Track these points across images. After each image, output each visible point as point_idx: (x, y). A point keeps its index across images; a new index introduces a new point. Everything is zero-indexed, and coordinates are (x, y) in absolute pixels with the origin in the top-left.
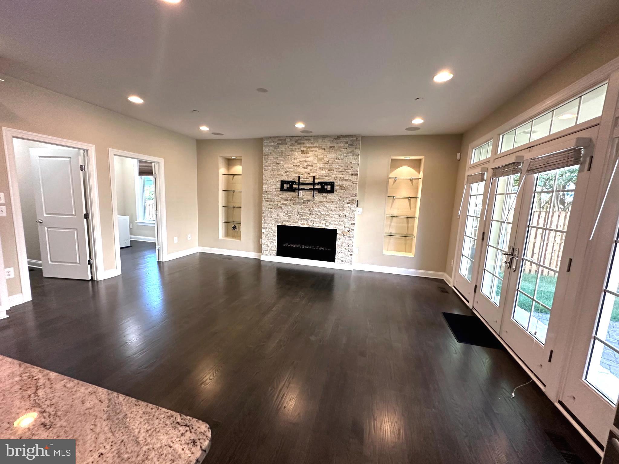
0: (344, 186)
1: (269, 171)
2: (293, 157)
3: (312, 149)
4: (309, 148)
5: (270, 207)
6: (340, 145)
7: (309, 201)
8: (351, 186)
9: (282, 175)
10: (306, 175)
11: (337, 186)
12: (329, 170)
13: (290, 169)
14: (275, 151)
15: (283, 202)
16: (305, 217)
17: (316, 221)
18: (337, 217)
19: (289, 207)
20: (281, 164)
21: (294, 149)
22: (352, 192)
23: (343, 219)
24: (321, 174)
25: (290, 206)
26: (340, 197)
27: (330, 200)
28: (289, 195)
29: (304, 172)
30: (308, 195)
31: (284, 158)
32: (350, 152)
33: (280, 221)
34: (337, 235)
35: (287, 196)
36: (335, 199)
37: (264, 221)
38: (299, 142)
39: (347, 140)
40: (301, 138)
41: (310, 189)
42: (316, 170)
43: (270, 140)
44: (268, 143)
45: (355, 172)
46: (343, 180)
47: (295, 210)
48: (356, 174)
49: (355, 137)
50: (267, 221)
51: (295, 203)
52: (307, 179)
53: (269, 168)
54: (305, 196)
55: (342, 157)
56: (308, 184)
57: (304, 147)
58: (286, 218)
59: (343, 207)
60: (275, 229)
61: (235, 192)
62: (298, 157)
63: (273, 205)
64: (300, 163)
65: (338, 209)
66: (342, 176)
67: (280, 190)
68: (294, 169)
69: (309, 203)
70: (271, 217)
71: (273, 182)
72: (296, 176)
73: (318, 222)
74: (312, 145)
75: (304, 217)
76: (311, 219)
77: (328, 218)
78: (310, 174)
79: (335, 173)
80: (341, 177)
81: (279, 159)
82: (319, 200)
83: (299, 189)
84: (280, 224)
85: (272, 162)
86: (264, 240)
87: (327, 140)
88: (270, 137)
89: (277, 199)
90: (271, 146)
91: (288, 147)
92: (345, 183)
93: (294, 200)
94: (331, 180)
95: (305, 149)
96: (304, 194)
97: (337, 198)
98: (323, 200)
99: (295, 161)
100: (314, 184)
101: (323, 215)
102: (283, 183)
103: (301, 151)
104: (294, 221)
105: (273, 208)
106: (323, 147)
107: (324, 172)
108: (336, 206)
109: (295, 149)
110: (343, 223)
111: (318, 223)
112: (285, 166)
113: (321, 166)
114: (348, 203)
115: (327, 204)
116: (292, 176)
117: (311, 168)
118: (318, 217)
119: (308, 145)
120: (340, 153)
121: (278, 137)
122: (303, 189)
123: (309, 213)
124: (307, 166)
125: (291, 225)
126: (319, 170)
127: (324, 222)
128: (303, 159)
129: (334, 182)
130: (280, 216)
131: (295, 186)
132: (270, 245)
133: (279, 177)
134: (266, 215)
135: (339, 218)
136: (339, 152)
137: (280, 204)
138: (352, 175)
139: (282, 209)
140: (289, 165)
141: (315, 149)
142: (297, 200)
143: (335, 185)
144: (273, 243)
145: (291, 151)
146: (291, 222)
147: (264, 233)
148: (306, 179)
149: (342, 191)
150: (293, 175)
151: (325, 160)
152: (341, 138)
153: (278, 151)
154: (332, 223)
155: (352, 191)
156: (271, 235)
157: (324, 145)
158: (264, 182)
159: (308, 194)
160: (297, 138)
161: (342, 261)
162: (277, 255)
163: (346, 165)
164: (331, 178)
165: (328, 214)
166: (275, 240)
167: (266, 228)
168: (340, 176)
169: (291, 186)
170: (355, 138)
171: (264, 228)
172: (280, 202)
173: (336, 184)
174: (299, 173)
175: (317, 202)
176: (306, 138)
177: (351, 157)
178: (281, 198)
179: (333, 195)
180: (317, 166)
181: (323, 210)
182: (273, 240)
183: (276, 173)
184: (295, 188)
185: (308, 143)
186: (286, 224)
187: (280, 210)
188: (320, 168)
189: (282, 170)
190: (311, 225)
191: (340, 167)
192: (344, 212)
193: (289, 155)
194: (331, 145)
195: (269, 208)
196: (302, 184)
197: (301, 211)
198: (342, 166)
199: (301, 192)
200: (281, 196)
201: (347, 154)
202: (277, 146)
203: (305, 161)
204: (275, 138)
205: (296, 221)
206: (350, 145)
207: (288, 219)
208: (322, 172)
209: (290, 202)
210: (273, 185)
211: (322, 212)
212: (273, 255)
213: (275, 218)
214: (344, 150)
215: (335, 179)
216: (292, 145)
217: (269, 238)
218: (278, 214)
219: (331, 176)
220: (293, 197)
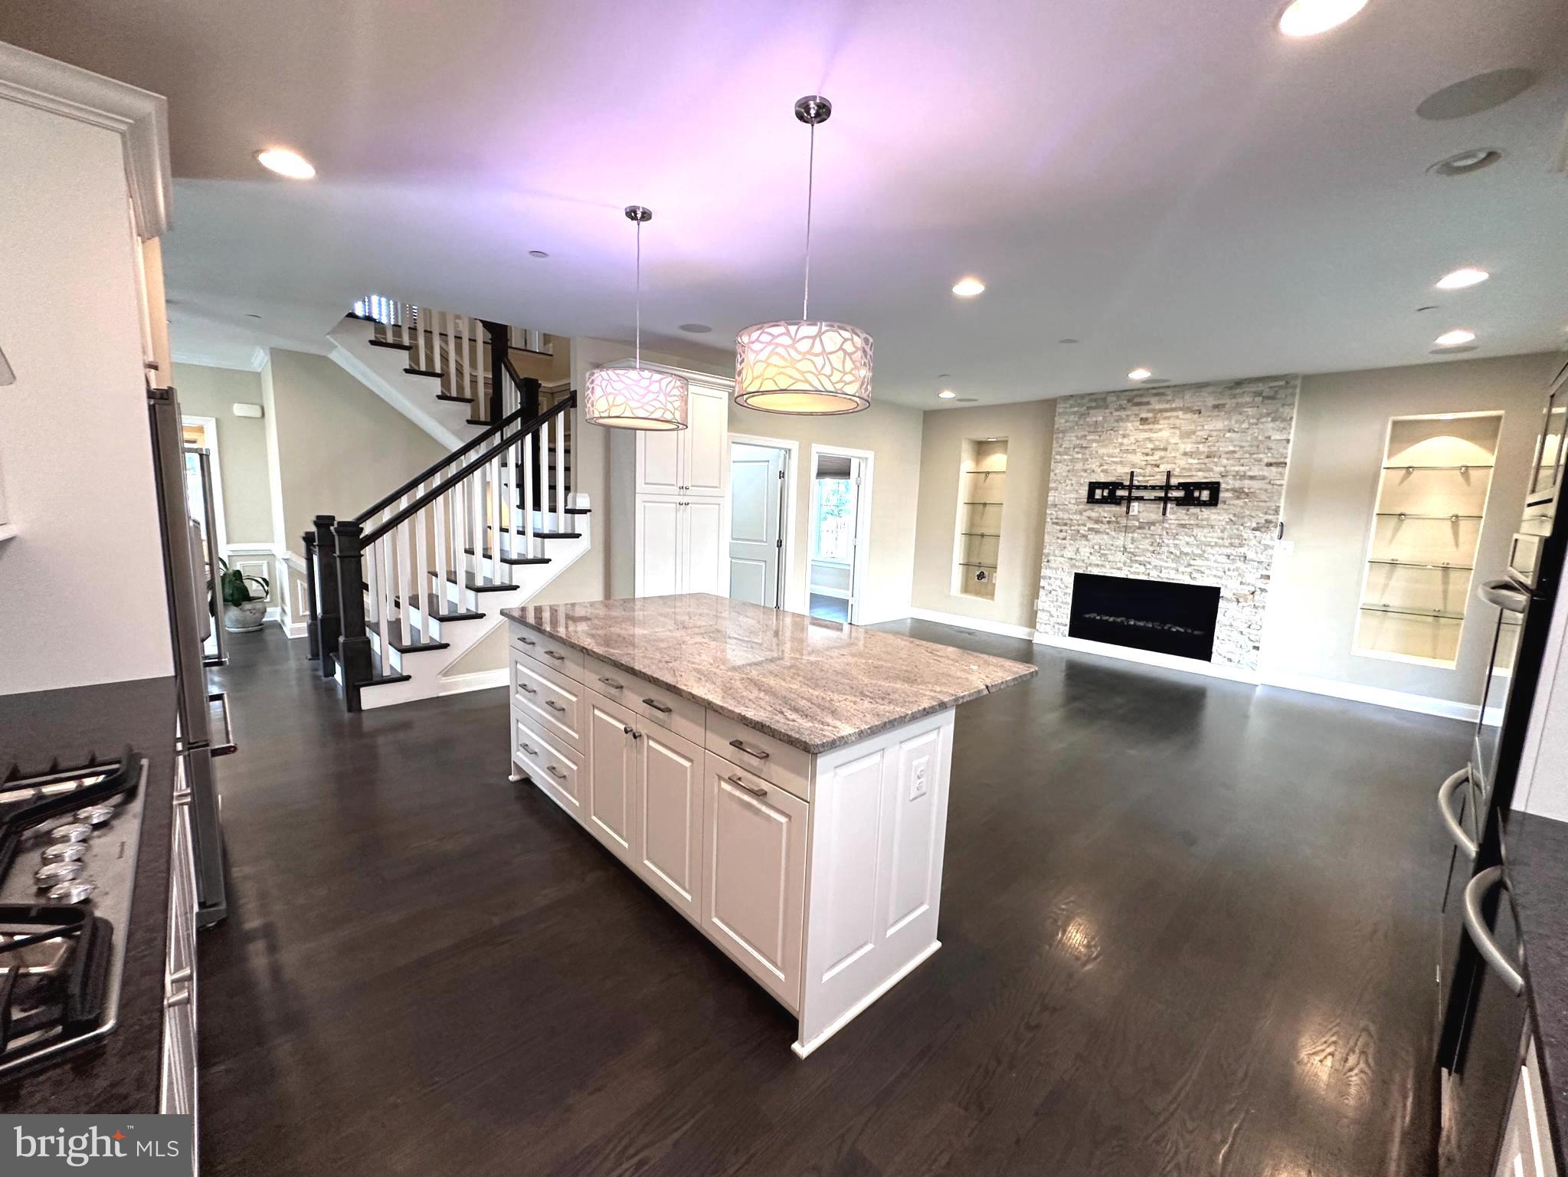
0: (1246, 490)
1: (1066, 463)
2: (1121, 432)
3: (1168, 414)
4: (1161, 411)
5: (1061, 535)
7: (1153, 523)
8: (1266, 490)
9: (1093, 471)
10: (1149, 469)
11: (1227, 490)
12: (1208, 457)
13: (1113, 457)
14: (1081, 422)
15: (1090, 525)
16: (1141, 559)
17: (1166, 568)
18: (1224, 559)
19: (1105, 537)
20: (1091, 449)
21: (1124, 417)
22: (1268, 504)
23: (1239, 564)
24: (1187, 466)
25: (1108, 534)
26: (1235, 515)
27: (1205, 523)
28: (1104, 511)
29: (1144, 463)
30: (1151, 512)
31: (1100, 436)
32: (1268, 415)
33: (1081, 564)
34: (1221, 601)
35: (1102, 514)
36: (1220, 520)
37: (1046, 564)
38: (1137, 400)
39: (1260, 387)
40: (1142, 393)
41: (1158, 499)
42: (1175, 457)
43: (1071, 402)
44: (1067, 408)
45: (1277, 458)
46: (1243, 477)
47: (1117, 543)
48: (1282, 463)
49: (1282, 380)
50: (1051, 564)
51: (1119, 527)
52: (1151, 478)
53: (1065, 457)
54: (1145, 514)
55: (1245, 426)
56: (1153, 488)
57: (1149, 411)
58: (1095, 559)
59: (1239, 537)
60: (1070, 581)
61: (988, 506)
62: (1132, 432)
63: (1069, 531)
64: (1138, 443)
65: (1227, 542)
66: (1243, 469)
67: (1086, 500)
68: (1122, 457)
69: (1152, 528)
70: (1062, 556)
71: (1072, 485)
72: (1127, 471)
73: (1173, 569)
74: (1167, 406)
75: (1137, 558)
76: (1155, 562)
77: (1199, 562)
78: (1158, 467)
79: (1225, 461)
80: (1237, 472)
81: (1089, 438)
82: (1177, 522)
83: (1130, 499)
84: (1081, 571)
85: (1072, 446)
86: (1043, 602)
87: (1205, 393)
88: (1072, 396)
89: (1077, 520)
90: (1074, 413)
91: (1111, 413)
92: (1247, 483)
93: (1117, 523)
94: (1212, 477)
95: (1150, 415)
96: (1141, 510)
97: (1226, 517)
98: (1187, 522)
99: (1125, 441)
100: (1167, 487)
101: (1187, 554)
102: (1093, 486)
103: (1141, 419)
104: (1114, 566)
105: (1068, 537)
106: (1196, 408)
107: (1196, 461)
108: (1221, 535)
109: (1127, 416)
111: (1171, 572)
112: (1102, 451)
113: (1189, 448)
114: (1254, 529)
115: (1196, 531)
116: (1118, 472)
117: (1162, 453)
118: (1173, 560)
119: (1158, 407)
120: (1240, 417)
121: (1090, 394)
122: (1140, 499)
123: (1151, 549)
124: (1152, 450)
125: (1106, 575)
126: (1182, 457)
127: (1189, 570)
128: (1143, 435)
129: (1218, 483)
130: (1082, 554)
131: (1120, 493)
132: (1054, 612)
133: (1085, 474)
134: (1052, 552)
135: (1228, 561)
136: (1235, 417)
137: (1083, 530)
138: (1270, 465)
139: (1088, 540)
140: (1110, 450)
141: (1174, 414)
142: (1123, 521)
143: (1221, 489)
144: (1062, 610)
145: (1117, 421)
146: (1108, 567)
147: (1043, 588)
148: (1148, 478)
149: (1240, 502)
151: (1198, 436)
152: (1245, 385)
153: (1088, 422)
154: (1207, 572)
155: (1265, 502)
156: (1060, 593)
157: (1199, 404)
158: (1052, 485)
159: (1152, 509)
160: (1134, 393)
161: (1230, 660)
162: (1069, 636)
163: (1256, 443)
164: (1211, 473)
165: (1200, 552)
166: (1066, 603)
167: (1050, 578)
168: (1237, 468)
169: (1112, 493)
170: (1282, 383)
171: (1045, 578)
172: (1084, 525)
173: (1223, 486)
174: (1134, 465)
175: (1173, 527)
176: (1154, 391)
177: (1269, 426)
178: (1086, 518)
179: (1213, 510)
180: (1177, 450)
181: (1187, 543)
182: (1062, 602)
183: (1079, 466)
184: (1122, 498)
185: (1159, 402)
186: (1095, 571)
187: (1084, 542)
188: (1185, 454)
189: (1094, 460)
190: (1154, 576)
191: (1237, 449)
192: (1242, 550)
193: (1112, 430)
194: (1216, 403)
195: (1058, 538)
196: (1138, 488)
197: (1132, 546)
198: (1241, 447)
199: (1135, 505)
200: (1089, 513)
201: (1258, 419)
202: (1087, 412)
203: (1150, 440)
204: (1082, 396)
205: (1119, 565)
206: (1268, 398)
207: (1100, 563)
208: (1190, 461)
209: (1107, 526)
210: (1070, 492)
211: (1182, 549)
212: (1060, 634)
213: (1072, 559)
214: (1250, 411)
215: (1223, 476)
216: (1121, 408)
217: (1055, 600)
218: (1078, 550)
219: (1211, 470)
220: (1114, 516)
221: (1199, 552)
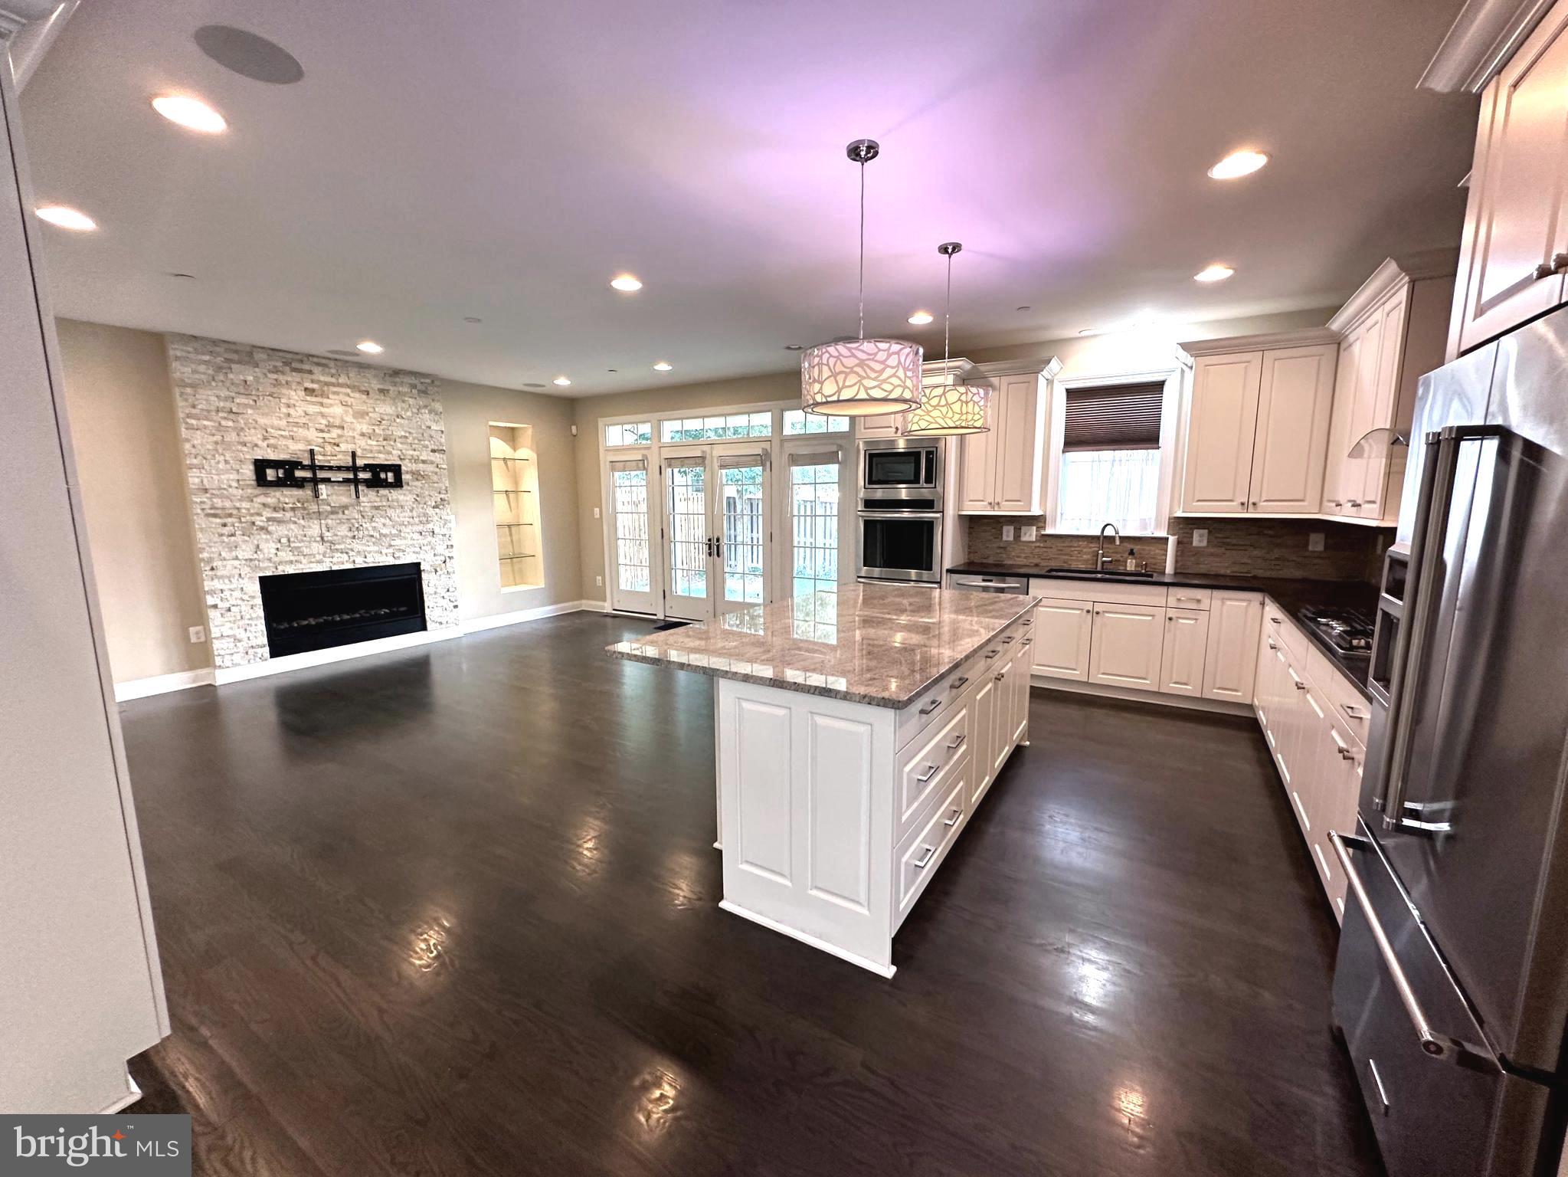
0: (422, 473)
1: (207, 431)
2: (283, 401)
3: (336, 389)
4: (327, 384)
5: (226, 530)
6: (401, 389)
7: (346, 507)
8: (436, 473)
9: (256, 445)
10: (328, 448)
11: (407, 472)
12: (385, 440)
13: (280, 430)
14: (220, 378)
15: (268, 513)
16: (342, 546)
17: (370, 552)
18: (416, 536)
19: (292, 526)
20: (246, 416)
21: (284, 382)
22: (439, 485)
23: (430, 538)
24: (368, 447)
25: (295, 523)
26: (417, 495)
27: (396, 504)
28: (286, 496)
29: (322, 440)
30: (341, 495)
31: (255, 401)
32: (426, 407)
33: (266, 564)
34: (423, 573)
35: (281, 499)
36: (407, 501)
37: (210, 573)
38: (295, 365)
39: (413, 380)
40: (299, 357)
41: (347, 481)
42: (355, 437)
43: (197, 345)
44: (189, 352)
45: (437, 445)
46: (417, 461)
47: (310, 533)
48: (441, 450)
49: (429, 378)
50: (217, 573)
51: (308, 514)
52: (332, 458)
53: (206, 423)
54: (334, 497)
55: (409, 414)
56: (339, 468)
57: (312, 381)
59: (425, 515)
60: (256, 588)
62: (298, 404)
63: (237, 525)
64: (308, 417)
65: (417, 520)
66: (416, 453)
67: (254, 483)
68: (292, 431)
69: (346, 512)
70: (237, 558)
71: (226, 462)
72: (303, 448)
73: (376, 552)
74: (333, 380)
75: (337, 547)
76: (357, 548)
77: (397, 542)
79: (399, 445)
80: (412, 456)
81: (238, 401)
82: (369, 504)
83: (315, 481)
84: (269, 573)
85: (213, 408)
86: (218, 627)
87: (369, 374)
88: (192, 337)
89: (248, 509)
90: (205, 363)
91: (265, 374)
92: (421, 466)
93: (304, 509)
94: (393, 460)
95: (315, 386)
96: (329, 493)
97: (410, 498)
98: (380, 504)
99: (292, 411)
100: (354, 469)
101: (385, 536)
102: (261, 466)
103: (306, 389)
104: (313, 560)
105: (237, 533)
106: (364, 389)
107: (375, 443)
108: (411, 514)
109: (287, 383)
110: (429, 547)
111: (375, 555)
112: (262, 421)
113: (365, 428)
114: (434, 507)
115: (390, 512)
116: (290, 449)
117: (339, 431)
118: (374, 543)
119: (322, 378)
120: (404, 405)
121: (224, 341)
122: (327, 481)
123: (350, 534)
124: (326, 426)
125: (305, 571)
126: (361, 438)
127: (391, 550)
128: (313, 409)
129: (400, 466)
130: (266, 551)
131: (299, 474)
132: (240, 634)
133: (245, 449)
134: (215, 556)
135: (420, 537)
136: (400, 404)
137: (260, 521)
138: (433, 451)
139: (269, 532)
140: (276, 422)
141: (342, 390)
142: (314, 508)
143: (403, 471)
144: (253, 629)
145: (275, 386)
146: (304, 561)
147: (215, 606)
148: (329, 458)
149: (418, 484)
150: (292, 447)
151: (370, 417)
152: (401, 376)
153: (231, 379)
154: (406, 550)
155: (437, 483)
156: (243, 608)
157: (365, 384)
158: (190, 461)
159: (341, 492)
160: (290, 356)
161: (441, 623)
162: (271, 657)
163: (420, 431)
164: (391, 456)
165: (397, 532)
166: (258, 618)
167: (222, 591)
168: (411, 452)
170: (428, 381)
171: (212, 592)
172: (259, 514)
173: (403, 468)
174: (309, 443)
175: (367, 509)
176: (315, 360)
177: (426, 416)
178: (260, 506)
179: (399, 491)
180: (354, 430)
181: (384, 525)
182: (249, 620)
183: (231, 437)
184: (304, 479)
185: (323, 373)
186: (290, 570)
187: (264, 537)
188: (363, 435)
189: (253, 431)
190: (360, 563)
191: (407, 435)
192: (430, 526)
193: (270, 395)
194: (381, 387)
195: (222, 535)
196: (322, 468)
197: (327, 534)
198: (410, 433)
199: (322, 487)
200: (262, 499)
201: (418, 410)
202: (226, 365)
203: (323, 415)
204: (215, 342)
205: (318, 557)
206: (422, 392)
207: (292, 558)
208: (370, 442)
209: (292, 514)
210: (227, 472)
211: (382, 531)
212: (258, 659)
213: (251, 560)
214: (411, 401)
215: (401, 459)
216: (276, 371)
217: (239, 618)
218: (258, 546)
219: (390, 453)
220: (299, 502)
221: (394, 531)
